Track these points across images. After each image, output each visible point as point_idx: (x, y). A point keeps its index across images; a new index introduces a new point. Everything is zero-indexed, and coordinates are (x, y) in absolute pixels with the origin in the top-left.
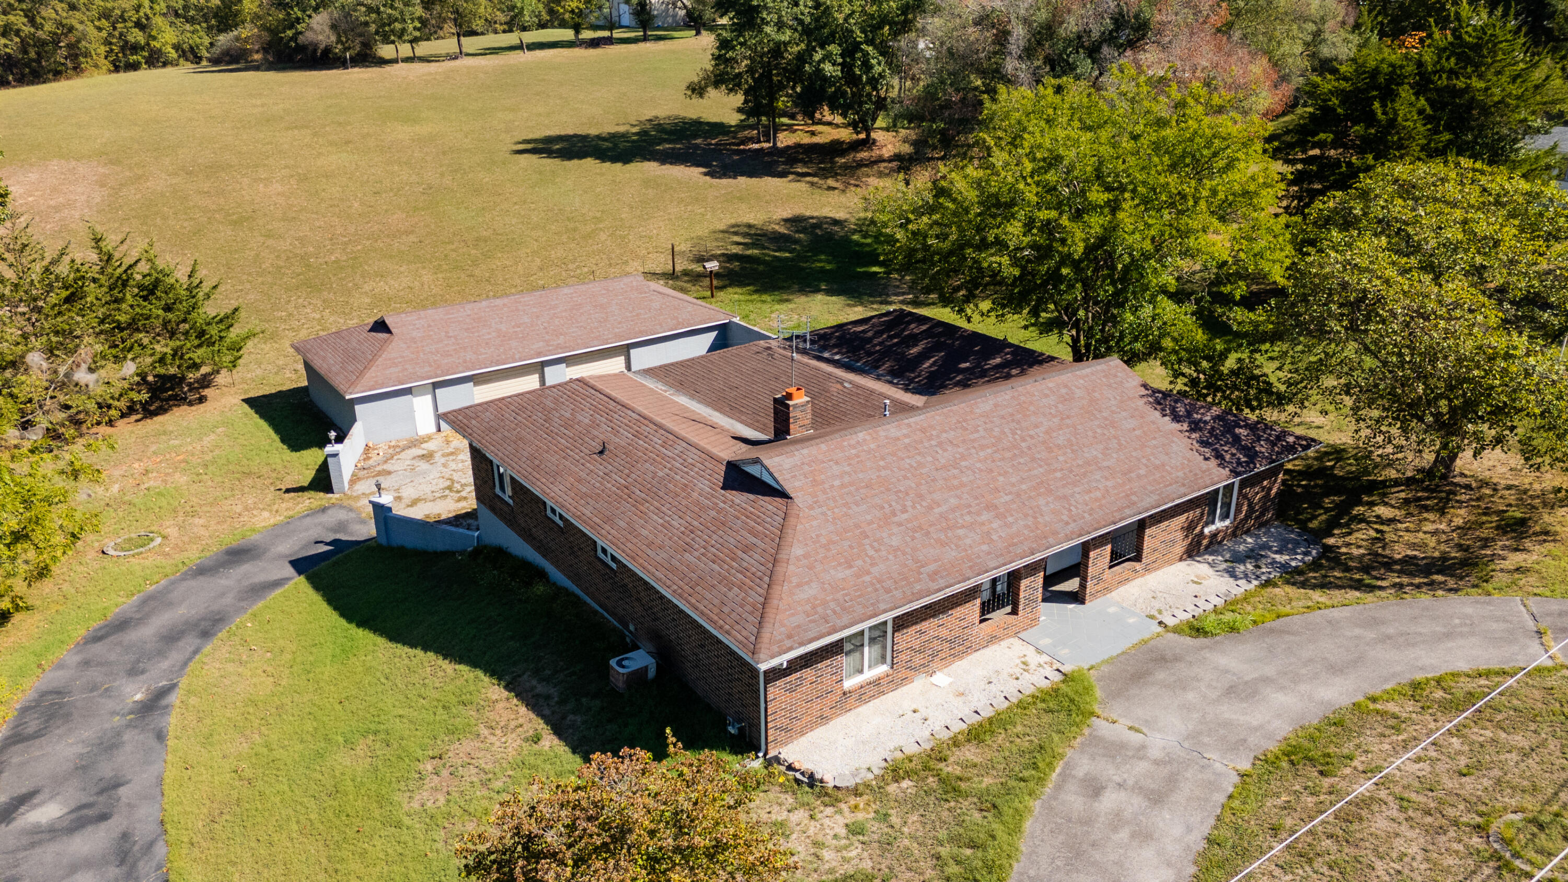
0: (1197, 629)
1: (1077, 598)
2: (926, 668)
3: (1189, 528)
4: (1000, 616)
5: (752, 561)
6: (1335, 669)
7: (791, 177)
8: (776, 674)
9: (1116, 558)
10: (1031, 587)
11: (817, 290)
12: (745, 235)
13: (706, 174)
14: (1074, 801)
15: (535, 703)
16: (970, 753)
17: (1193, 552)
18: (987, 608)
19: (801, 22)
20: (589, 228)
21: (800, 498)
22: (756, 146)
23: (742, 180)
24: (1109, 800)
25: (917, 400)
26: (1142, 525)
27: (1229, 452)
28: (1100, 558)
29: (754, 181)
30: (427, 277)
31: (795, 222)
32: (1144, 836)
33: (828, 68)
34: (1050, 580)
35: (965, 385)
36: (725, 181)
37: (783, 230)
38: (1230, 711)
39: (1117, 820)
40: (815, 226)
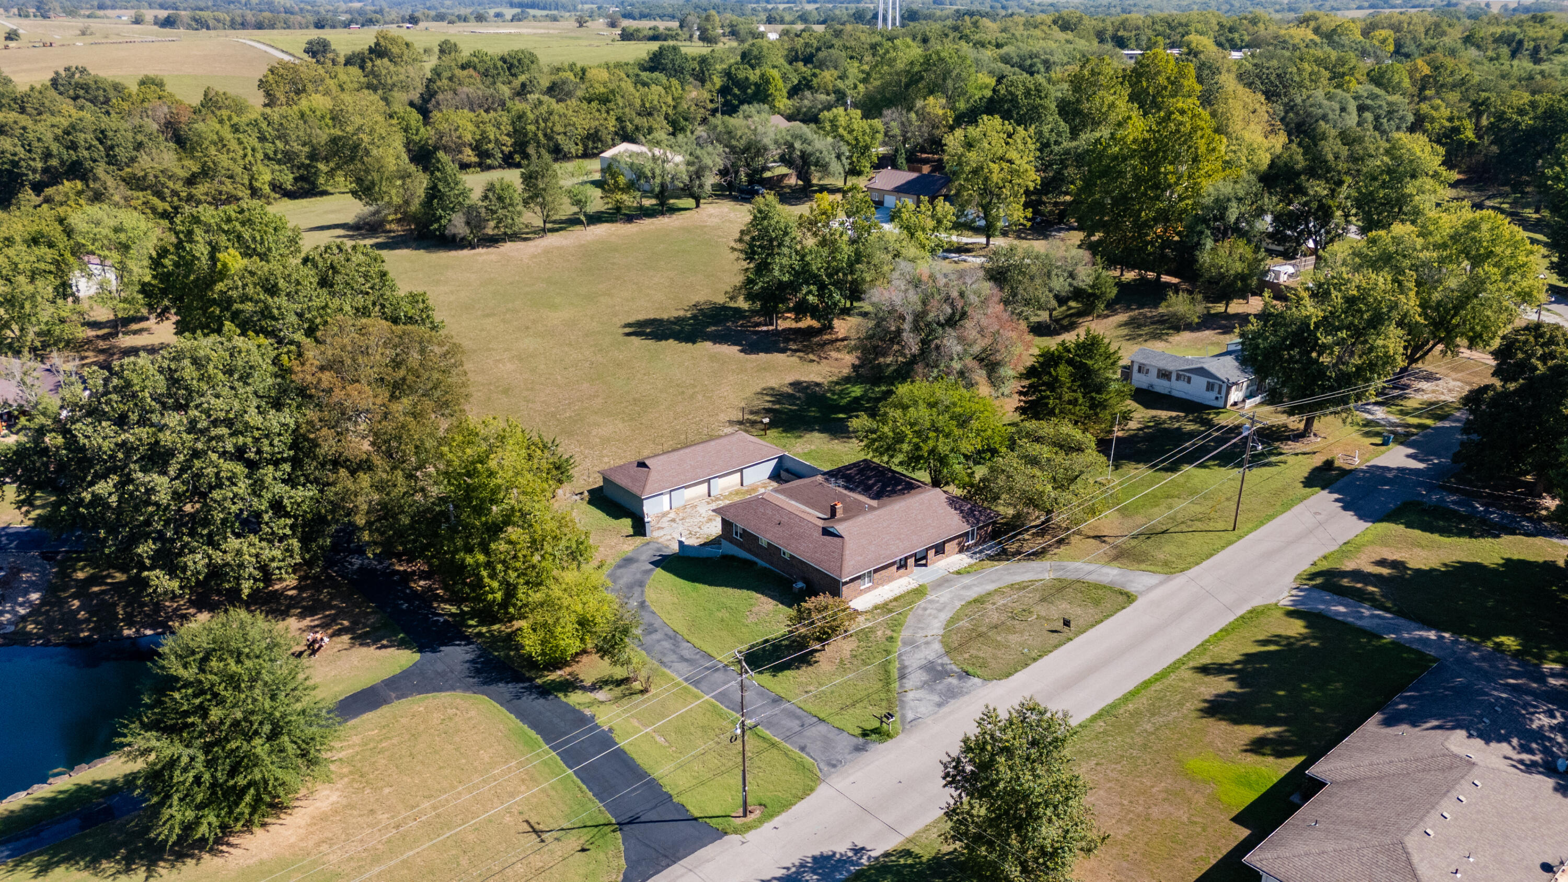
0: (958, 573)
1: (925, 565)
2: (882, 584)
3: (959, 544)
4: (902, 571)
5: (835, 555)
6: (993, 582)
7: (789, 353)
8: (846, 583)
9: (937, 553)
10: (911, 561)
11: (813, 430)
12: (772, 395)
13: (741, 351)
14: (920, 612)
15: (772, 598)
16: (895, 604)
17: (961, 551)
18: (898, 568)
19: (794, 269)
20: (691, 391)
21: (846, 538)
22: (765, 328)
23: (762, 355)
24: (928, 612)
25: (874, 503)
26: (944, 543)
27: (971, 520)
28: (931, 553)
29: (769, 356)
30: (620, 426)
31: (795, 384)
32: (936, 617)
33: (810, 298)
34: (916, 561)
35: (889, 496)
36: (753, 356)
37: (790, 391)
38: (962, 592)
39: (930, 615)
40: (807, 387)
